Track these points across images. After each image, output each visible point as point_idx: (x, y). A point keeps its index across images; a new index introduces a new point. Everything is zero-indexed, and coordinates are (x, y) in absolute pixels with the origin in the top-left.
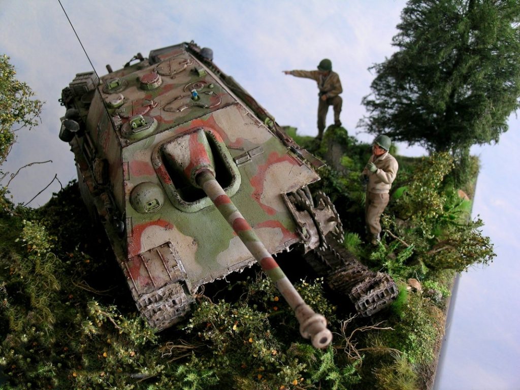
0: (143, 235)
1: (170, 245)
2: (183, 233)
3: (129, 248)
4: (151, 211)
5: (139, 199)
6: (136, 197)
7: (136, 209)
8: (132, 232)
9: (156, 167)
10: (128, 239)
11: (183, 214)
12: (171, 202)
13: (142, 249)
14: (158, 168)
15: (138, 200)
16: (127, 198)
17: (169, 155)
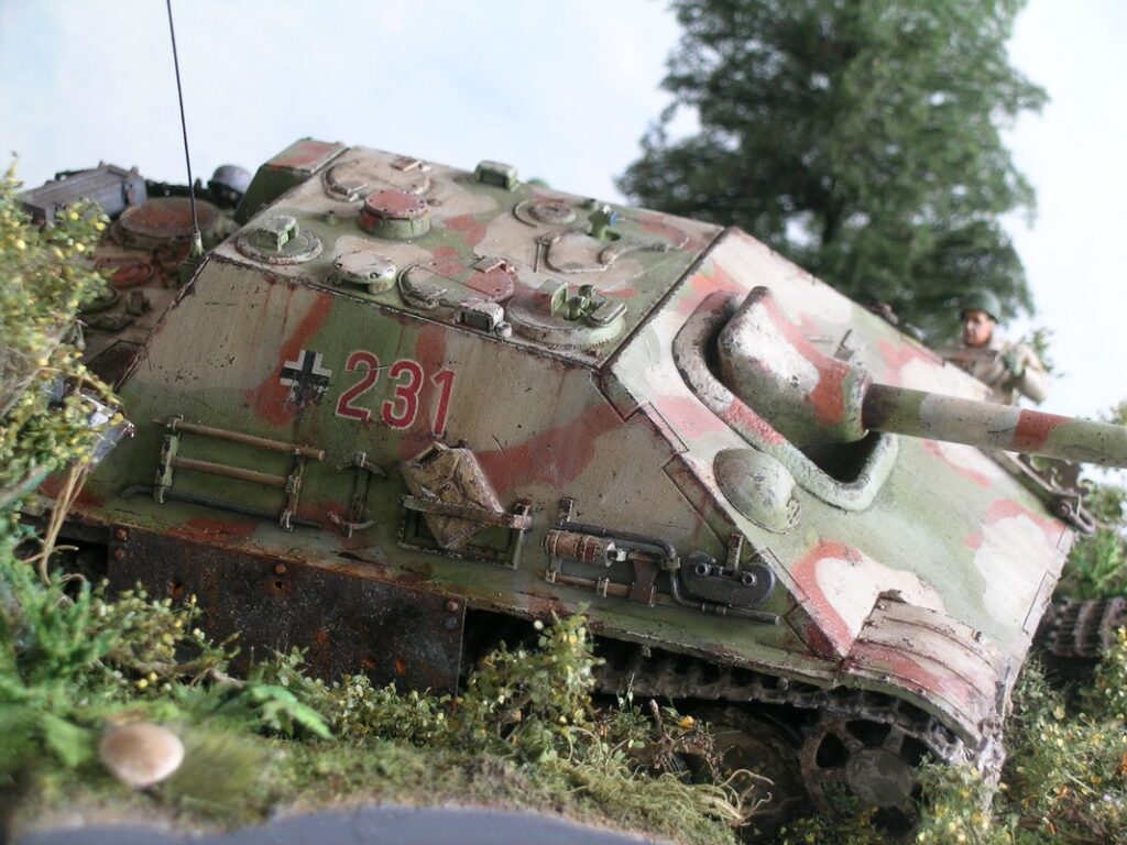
0: (822, 587)
1: (903, 596)
2: (888, 565)
3: (826, 631)
4: (795, 522)
5: (770, 491)
6: (757, 487)
7: (760, 525)
8: (798, 586)
9: (720, 406)
10: (806, 606)
11: (850, 516)
12: (809, 491)
13: (850, 625)
14: (729, 405)
15: (767, 495)
16: (720, 498)
17: (754, 361)
